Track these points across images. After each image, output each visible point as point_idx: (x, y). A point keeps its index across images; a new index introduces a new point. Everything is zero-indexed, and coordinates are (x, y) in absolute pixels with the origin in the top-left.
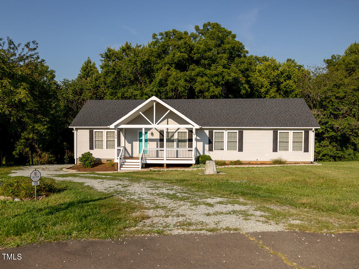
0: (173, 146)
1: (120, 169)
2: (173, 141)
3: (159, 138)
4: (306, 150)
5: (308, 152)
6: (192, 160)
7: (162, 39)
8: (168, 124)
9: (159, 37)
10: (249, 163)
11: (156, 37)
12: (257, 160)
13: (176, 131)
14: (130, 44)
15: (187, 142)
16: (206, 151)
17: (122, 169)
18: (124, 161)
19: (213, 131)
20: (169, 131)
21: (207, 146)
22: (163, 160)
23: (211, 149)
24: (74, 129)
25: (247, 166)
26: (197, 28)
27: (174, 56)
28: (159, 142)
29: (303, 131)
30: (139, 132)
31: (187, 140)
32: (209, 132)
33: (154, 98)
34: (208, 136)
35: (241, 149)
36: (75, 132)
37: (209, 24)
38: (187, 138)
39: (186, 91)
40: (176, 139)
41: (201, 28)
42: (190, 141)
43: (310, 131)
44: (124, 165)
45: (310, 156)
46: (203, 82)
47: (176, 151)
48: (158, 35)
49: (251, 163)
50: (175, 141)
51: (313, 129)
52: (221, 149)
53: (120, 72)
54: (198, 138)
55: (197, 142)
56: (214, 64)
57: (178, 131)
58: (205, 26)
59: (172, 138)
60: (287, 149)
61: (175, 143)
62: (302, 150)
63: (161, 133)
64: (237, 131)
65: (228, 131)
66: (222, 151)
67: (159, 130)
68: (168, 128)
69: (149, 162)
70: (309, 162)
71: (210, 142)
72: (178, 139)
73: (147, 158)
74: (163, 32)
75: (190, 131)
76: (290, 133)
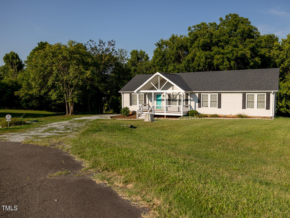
0: (176, 104)
1: (138, 118)
2: (176, 101)
3: (168, 99)
4: (268, 108)
5: (269, 109)
6: (181, 113)
7: (195, 30)
8: (173, 90)
9: (193, 29)
10: (225, 117)
11: (191, 29)
12: (231, 114)
13: (178, 94)
14: (177, 35)
15: (185, 102)
16: (196, 108)
17: (139, 117)
18: (142, 113)
19: (201, 94)
20: (174, 94)
21: (197, 104)
22: (164, 113)
23: (199, 106)
24: (121, 93)
25: (222, 118)
26: (221, 19)
27: (199, 42)
28: (168, 101)
29: (266, 94)
30: (157, 95)
31: (185, 100)
32: (199, 95)
33: (158, 73)
34: (198, 97)
35: (219, 107)
36: (122, 95)
37: (230, 15)
38: (185, 99)
39: (206, 66)
40: (178, 99)
41: (224, 19)
42: (187, 101)
43: (271, 94)
44: (142, 115)
45: (271, 113)
46: (218, 59)
47: (178, 107)
48: (192, 27)
49: (227, 116)
50: (177, 100)
51: (272, 92)
52: (207, 106)
53: (165, 55)
54: (191, 99)
55: (191, 102)
56: (227, 45)
57: (179, 94)
58: (227, 17)
59: (176, 99)
60: (253, 107)
61: (177, 102)
62: (264, 108)
63: (169, 95)
64: (217, 94)
65: (211, 94)
66: (207, 107)
67: (168, 94)
68: (173, 92)
69: (156, 114)
70: (270, 117)
71: (199, 102)
72: (179, 99)
73: (155, 111)
74: (195, 25)
75: (186, 94)
76: (255, 95)
